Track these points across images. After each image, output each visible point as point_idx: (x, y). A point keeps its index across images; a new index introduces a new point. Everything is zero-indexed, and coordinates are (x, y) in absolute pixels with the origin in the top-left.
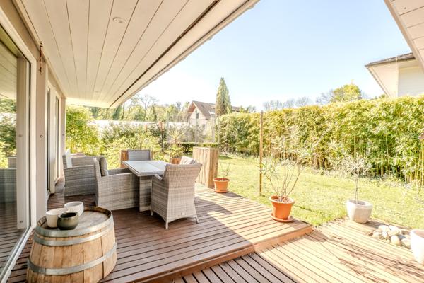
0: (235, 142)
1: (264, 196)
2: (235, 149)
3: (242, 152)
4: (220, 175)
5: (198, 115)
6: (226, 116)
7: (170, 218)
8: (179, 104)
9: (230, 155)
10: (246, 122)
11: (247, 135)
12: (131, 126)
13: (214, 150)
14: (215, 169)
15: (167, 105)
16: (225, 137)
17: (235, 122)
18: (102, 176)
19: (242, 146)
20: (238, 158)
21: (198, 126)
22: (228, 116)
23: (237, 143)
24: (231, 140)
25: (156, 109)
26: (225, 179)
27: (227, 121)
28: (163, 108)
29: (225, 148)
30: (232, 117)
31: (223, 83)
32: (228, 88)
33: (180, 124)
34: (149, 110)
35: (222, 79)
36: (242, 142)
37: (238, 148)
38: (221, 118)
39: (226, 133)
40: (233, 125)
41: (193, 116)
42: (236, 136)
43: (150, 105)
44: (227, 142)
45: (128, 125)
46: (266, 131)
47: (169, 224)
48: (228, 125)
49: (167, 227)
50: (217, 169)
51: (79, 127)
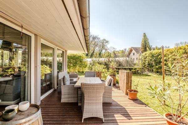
0: (153, 66)
1: (167, 106)
2: (153, 70)
3: (158, 72)
4: (133, 88)
5: (134, 53)
6: (147, 52)
7: (85, 115)
8: (125, 49)
9: (150, 74)
10: (159, 55)
11: (160, 62)
12: (100, 60)
13: (129, 72)
14: (130, 83)
15: (120, 50)
16: (146, 64)
17: (153, 55)
18: (64, 85)
19: (157, 69)
20: (155, 76)
21: (131, 59)
22: (148, 52)
23: (154, 67)
24: (150, 65)
25: (115, 52)
26: (135, 91)
27: (147, 55)
28: (118, 52)
29: (147, 70)
30: (150, 53)
31: (145, 35)
32: (148, 38)
33: (122, 58)
34: (112, 53)
35: (144, 34)
36: (157, 67)
37: (154, 70)
38: (144, 54)
39: (147, 62)
40: (151, 57)
41: (132, 54)
42: (153, 63)
43: (113, 51)
44: (148, 67)
45: (98, 60)
46: (174, 59)
47: (85, 119)
48: (148, 57)
49: (83, 122)
50: (131, 84)
51: (81, 62)
